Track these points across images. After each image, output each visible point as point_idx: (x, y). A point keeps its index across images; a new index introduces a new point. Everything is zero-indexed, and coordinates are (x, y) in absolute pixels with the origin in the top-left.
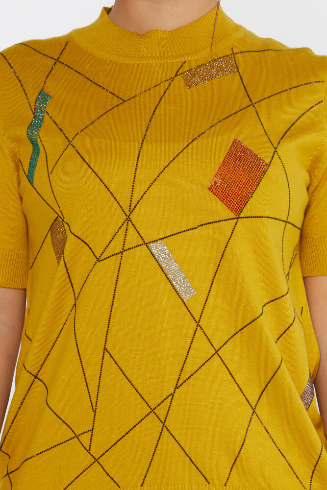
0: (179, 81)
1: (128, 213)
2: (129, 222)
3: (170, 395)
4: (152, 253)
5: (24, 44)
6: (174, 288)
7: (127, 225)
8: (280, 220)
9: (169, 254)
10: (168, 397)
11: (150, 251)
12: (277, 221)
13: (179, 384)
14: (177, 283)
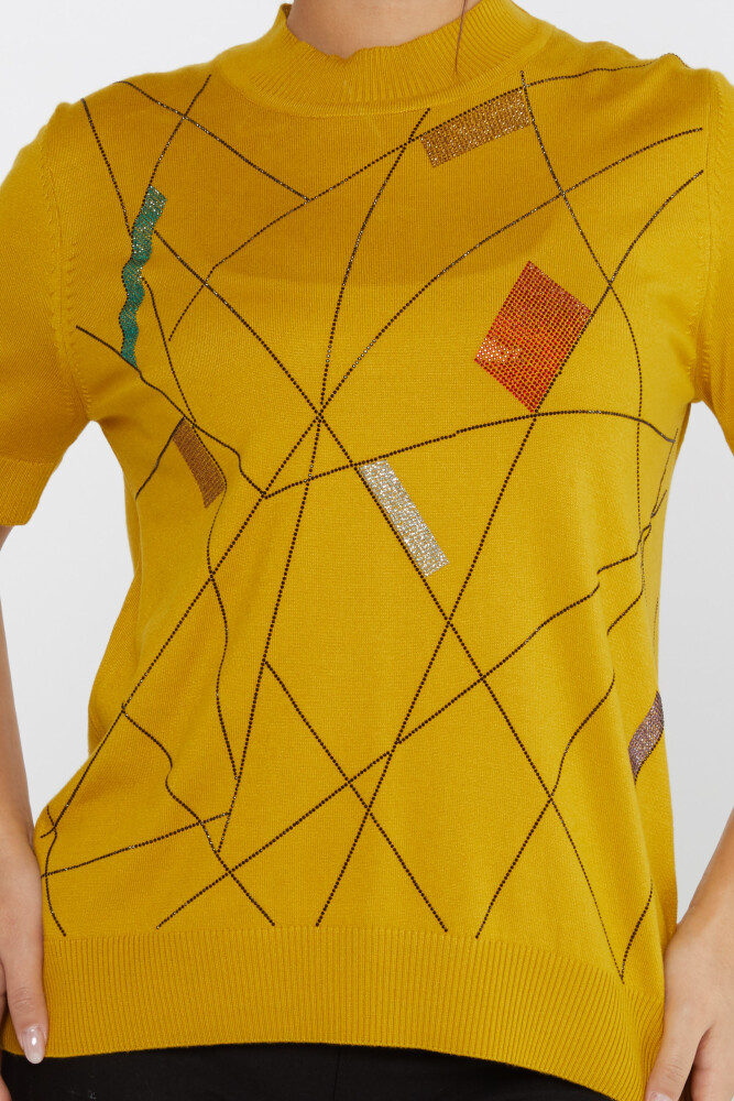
0: (416, 151)
1: (319, 407)
2: (322, 424)
3: (385, 755)
4: (365, 483)
5: (128, 83)
6: (406, 551)
7: (318, 430)
8: (625, 416)
9: (398, 486)
10: (381, 758)
11: (362, 479)
12: (620, 418)
13: (403, 735)
14: (412, 542)
